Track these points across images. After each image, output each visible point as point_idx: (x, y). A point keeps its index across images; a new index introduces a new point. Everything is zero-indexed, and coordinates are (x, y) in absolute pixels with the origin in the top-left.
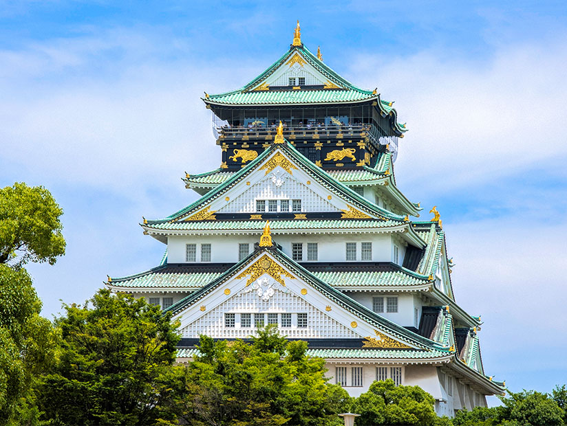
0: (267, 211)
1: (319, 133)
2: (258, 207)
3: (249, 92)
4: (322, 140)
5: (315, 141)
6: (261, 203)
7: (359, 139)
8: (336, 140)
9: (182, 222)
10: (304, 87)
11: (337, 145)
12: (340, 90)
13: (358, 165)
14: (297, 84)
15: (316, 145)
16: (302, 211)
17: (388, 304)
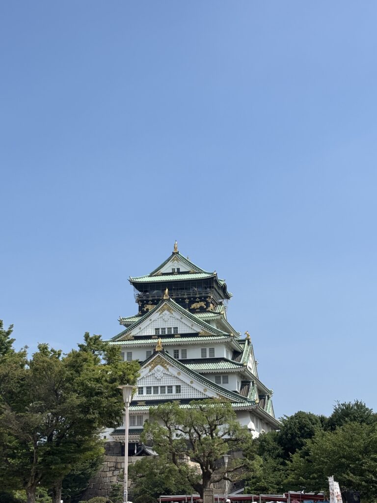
0: (160, 333)
1: (187, 295)
2: (156, 332)
3: (152, 276)
4: (189, 298)
5: (185, 299)
6: (157, 329)
7: (207, 297)
8: (196, 298)
9: (117, 341)
10: (179, 273)
11: (197, 300)
12: (197, 273)
13: (207, 310)
14: (176, 271)
15: (186, 301)
16: (178, 333)
17: (223, 379)
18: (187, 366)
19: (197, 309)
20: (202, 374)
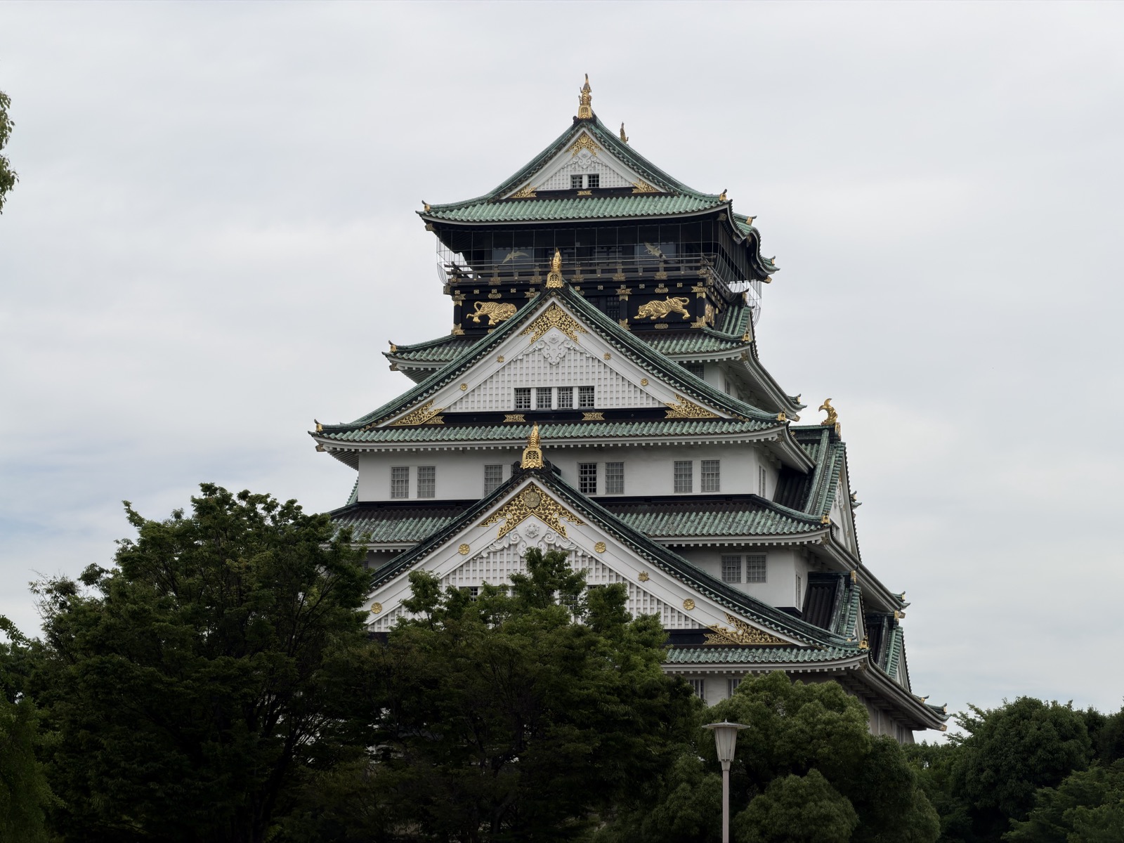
0: (533, 407)
1: (624, 271)
2: (519, 401)
3: (501, 202)
4: (630, 283)
5: (618, 284)
6: (522, 392)
7: (694, 281)
8: (655, 283)
9: (384, 429)
10: (597, 192)
11: (657, 291)
12: (660, 195)
13: (695, 325)
14: (585, 184)
15: (619, 291)
16: (596, 407)
17: (749, 567)
18: (628, 520)
19: (659, 320)
20: (679, 549)
